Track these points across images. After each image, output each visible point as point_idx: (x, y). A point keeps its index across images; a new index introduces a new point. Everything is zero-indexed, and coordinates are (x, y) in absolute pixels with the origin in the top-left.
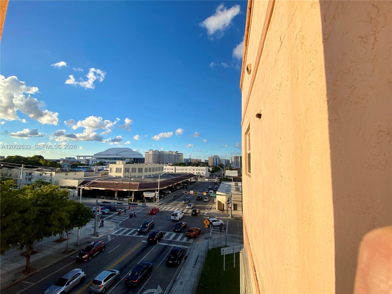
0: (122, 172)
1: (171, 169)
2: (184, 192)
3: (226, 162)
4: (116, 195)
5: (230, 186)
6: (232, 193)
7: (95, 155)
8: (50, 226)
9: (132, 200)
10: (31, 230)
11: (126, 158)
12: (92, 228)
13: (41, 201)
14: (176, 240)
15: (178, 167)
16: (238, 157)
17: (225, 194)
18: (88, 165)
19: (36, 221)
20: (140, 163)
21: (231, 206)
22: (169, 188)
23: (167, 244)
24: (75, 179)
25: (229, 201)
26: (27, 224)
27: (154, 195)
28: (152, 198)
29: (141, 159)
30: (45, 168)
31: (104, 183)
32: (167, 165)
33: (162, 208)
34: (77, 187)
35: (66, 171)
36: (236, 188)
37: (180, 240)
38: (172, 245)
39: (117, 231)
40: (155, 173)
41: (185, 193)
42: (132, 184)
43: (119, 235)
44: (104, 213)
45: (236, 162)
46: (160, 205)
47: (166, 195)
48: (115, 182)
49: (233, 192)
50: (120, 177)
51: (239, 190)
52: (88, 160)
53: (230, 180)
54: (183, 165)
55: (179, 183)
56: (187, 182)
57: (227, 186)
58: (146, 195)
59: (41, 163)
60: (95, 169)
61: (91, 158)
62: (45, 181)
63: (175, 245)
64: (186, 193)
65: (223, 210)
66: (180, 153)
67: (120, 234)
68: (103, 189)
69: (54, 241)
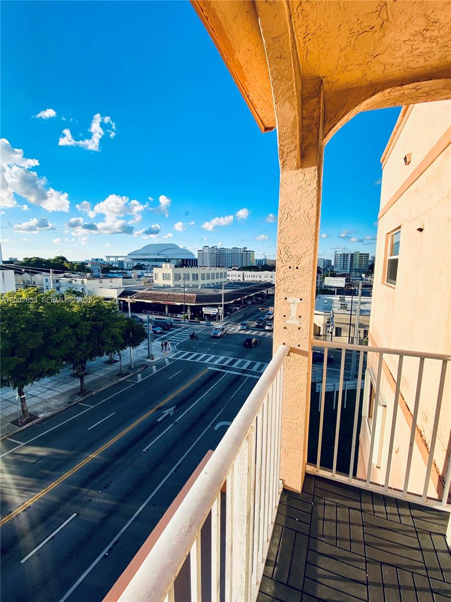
0: (172, 280)
1: (237, 276)
2: (260, 309)
3: (325, 263)
4: (167, 309)
5: (332, 301)
6: (334, 312)
7: (129, 255)
8: (103, 344)
9: (189, 317)
10: (85, 348)
11: (171, 259)
12: (145, 349)
13: (89, 314)
14: (252, 370)
15: (247, 273)
16: (348, 255)
17: (323, 313)
18: (122, 269)
19: (89, 338)
20: (191, 267)
21: (332, 331)
22: (237, 303)
23: (240, 374)
24: (111, 288)
25: (329, 322)
26: (81, 341)
27: (217, 312)
28: (215, 316)
29: (192, 260)
30: (72, 273)
31: (150, 294)
32: (231, 269)
33: (228, 329)
34: (117, 298)
35: (98, 277)
36: (341, 305)
37: (258, 370)
38: (246, 375)
39: (175, 354)
40: (216, 281)
41: (262, 309)
42: (186, 295)
43: (178, 358)
44: (155, 332)
45: (342, 263)
46: (226, 324)
47: (233, 312)
48: (164, 293)
49: (335, 310)
50: (169, 287)
51: (347, 307)
52: (121, 263)
53: (332, 293)
54: (255, 269)
55: (251, 295)
56: (261, 295)
57: (326, 301)
58: (206, 311)
59: (66, 267)
60: (133, 275)
61: (124, 259)
62: (76, 290)
63: (251, 376)
64: (264, 310)
65: (319, 335)
66: (250, 251)
67: (180, 358)
68: (150, 302)
69: (104, 363)
